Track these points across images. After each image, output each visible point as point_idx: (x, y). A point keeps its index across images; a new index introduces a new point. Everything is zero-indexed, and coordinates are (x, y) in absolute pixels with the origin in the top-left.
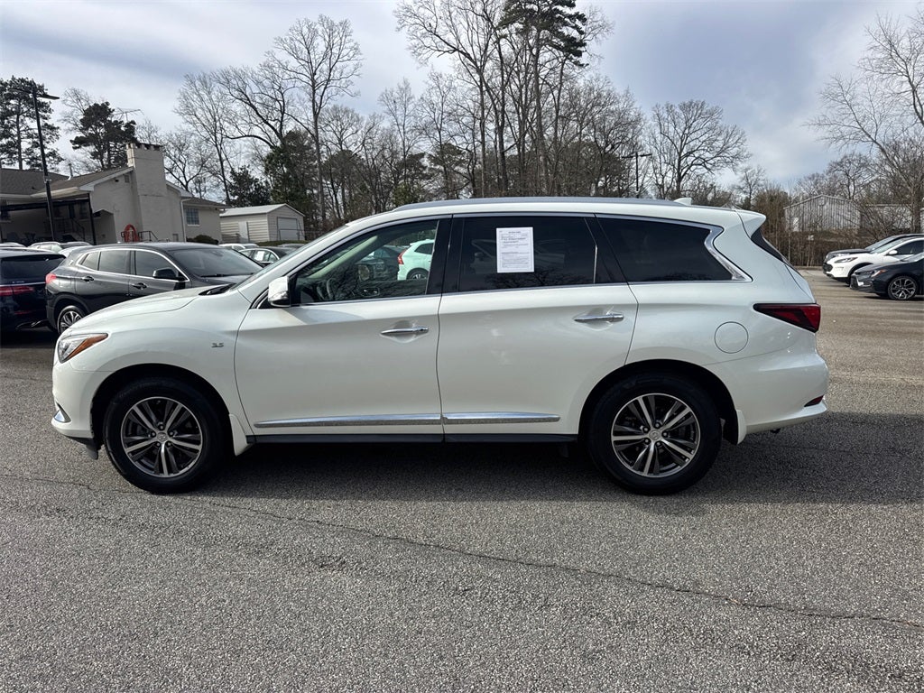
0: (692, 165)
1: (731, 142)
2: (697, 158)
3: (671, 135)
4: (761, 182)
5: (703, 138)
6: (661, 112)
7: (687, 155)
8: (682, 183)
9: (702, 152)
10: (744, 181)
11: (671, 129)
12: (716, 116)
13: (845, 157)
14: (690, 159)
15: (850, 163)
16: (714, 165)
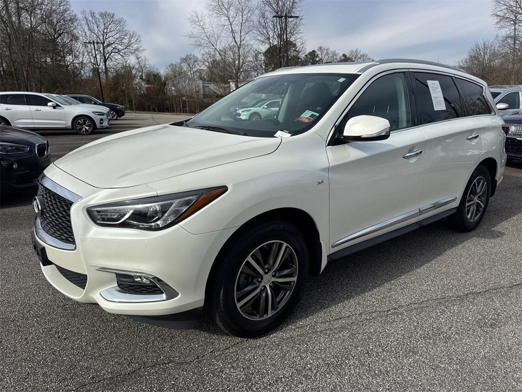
0: (112, 52)
1: (133, 41)
2: (114, 49)
3: (96, 31)
4: (147, 66)
5: (116, 36)
6: (87, 16)
7: (108, 46)
8: (107, 63)
9: (116, 45)
10: (138, 65)
11: (95, 28)
12: (122, 23)
13: (187, 56)
14: (110, 49)
15: (190, 59)
16: (124, 53)
